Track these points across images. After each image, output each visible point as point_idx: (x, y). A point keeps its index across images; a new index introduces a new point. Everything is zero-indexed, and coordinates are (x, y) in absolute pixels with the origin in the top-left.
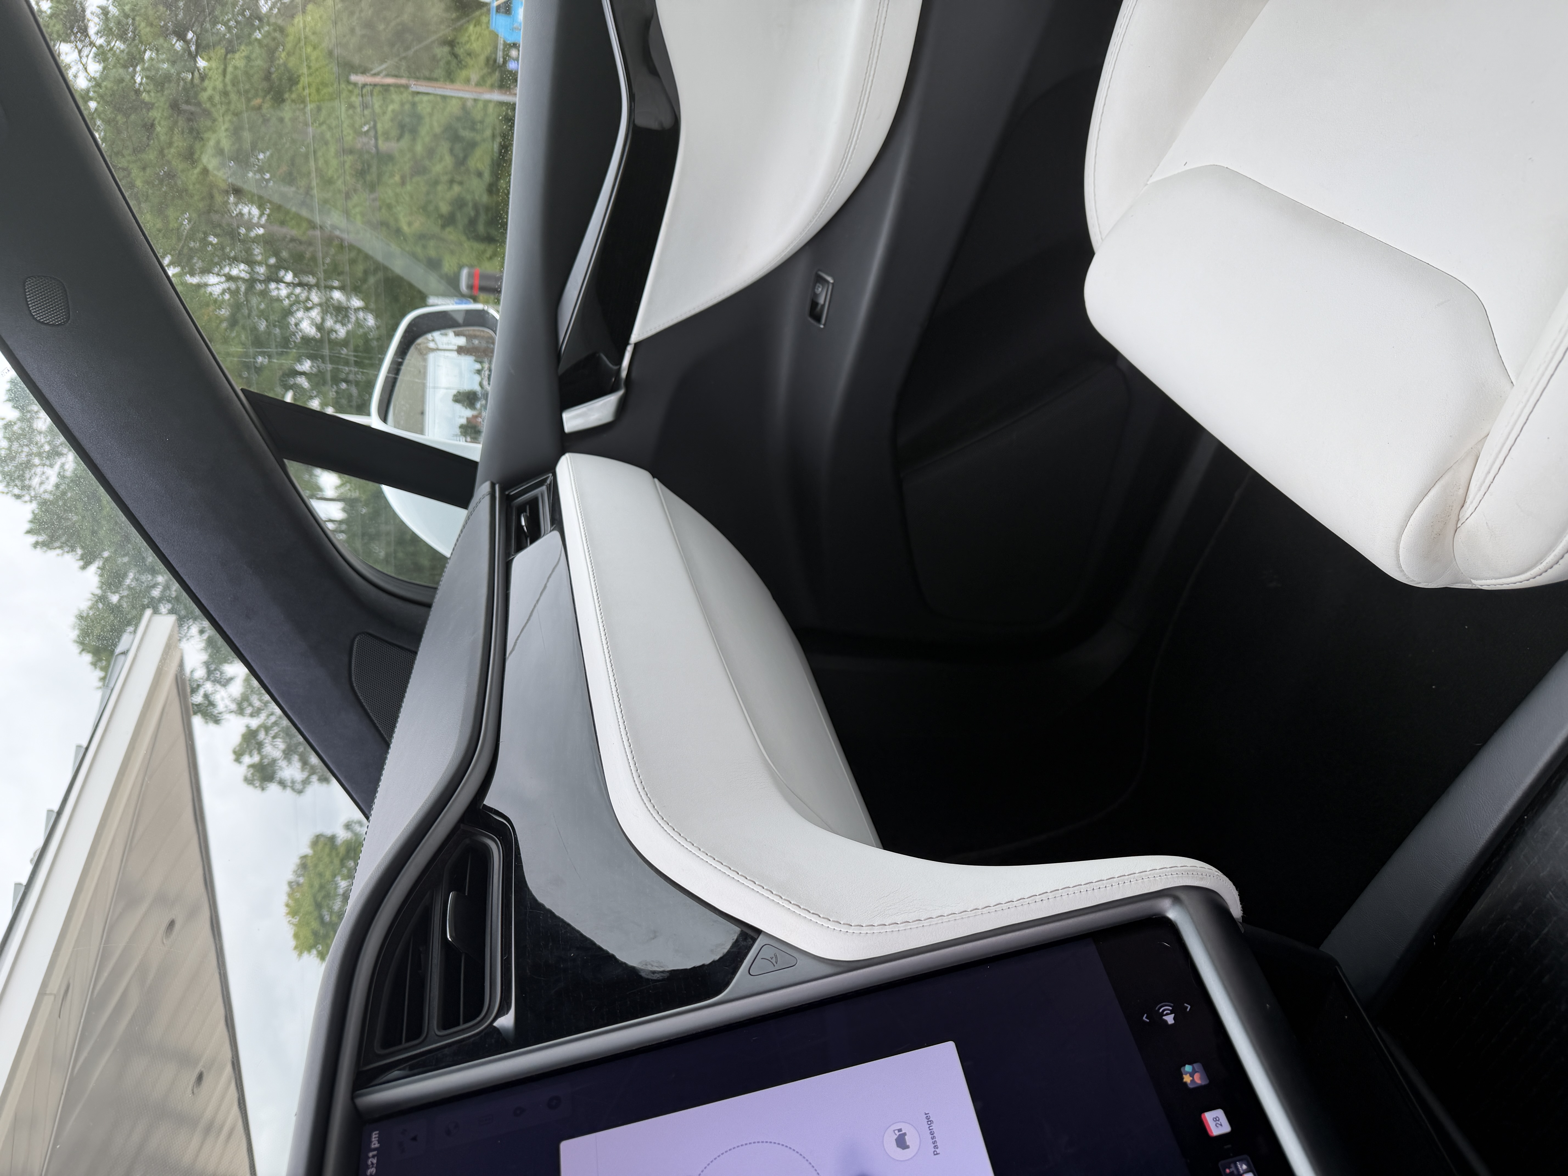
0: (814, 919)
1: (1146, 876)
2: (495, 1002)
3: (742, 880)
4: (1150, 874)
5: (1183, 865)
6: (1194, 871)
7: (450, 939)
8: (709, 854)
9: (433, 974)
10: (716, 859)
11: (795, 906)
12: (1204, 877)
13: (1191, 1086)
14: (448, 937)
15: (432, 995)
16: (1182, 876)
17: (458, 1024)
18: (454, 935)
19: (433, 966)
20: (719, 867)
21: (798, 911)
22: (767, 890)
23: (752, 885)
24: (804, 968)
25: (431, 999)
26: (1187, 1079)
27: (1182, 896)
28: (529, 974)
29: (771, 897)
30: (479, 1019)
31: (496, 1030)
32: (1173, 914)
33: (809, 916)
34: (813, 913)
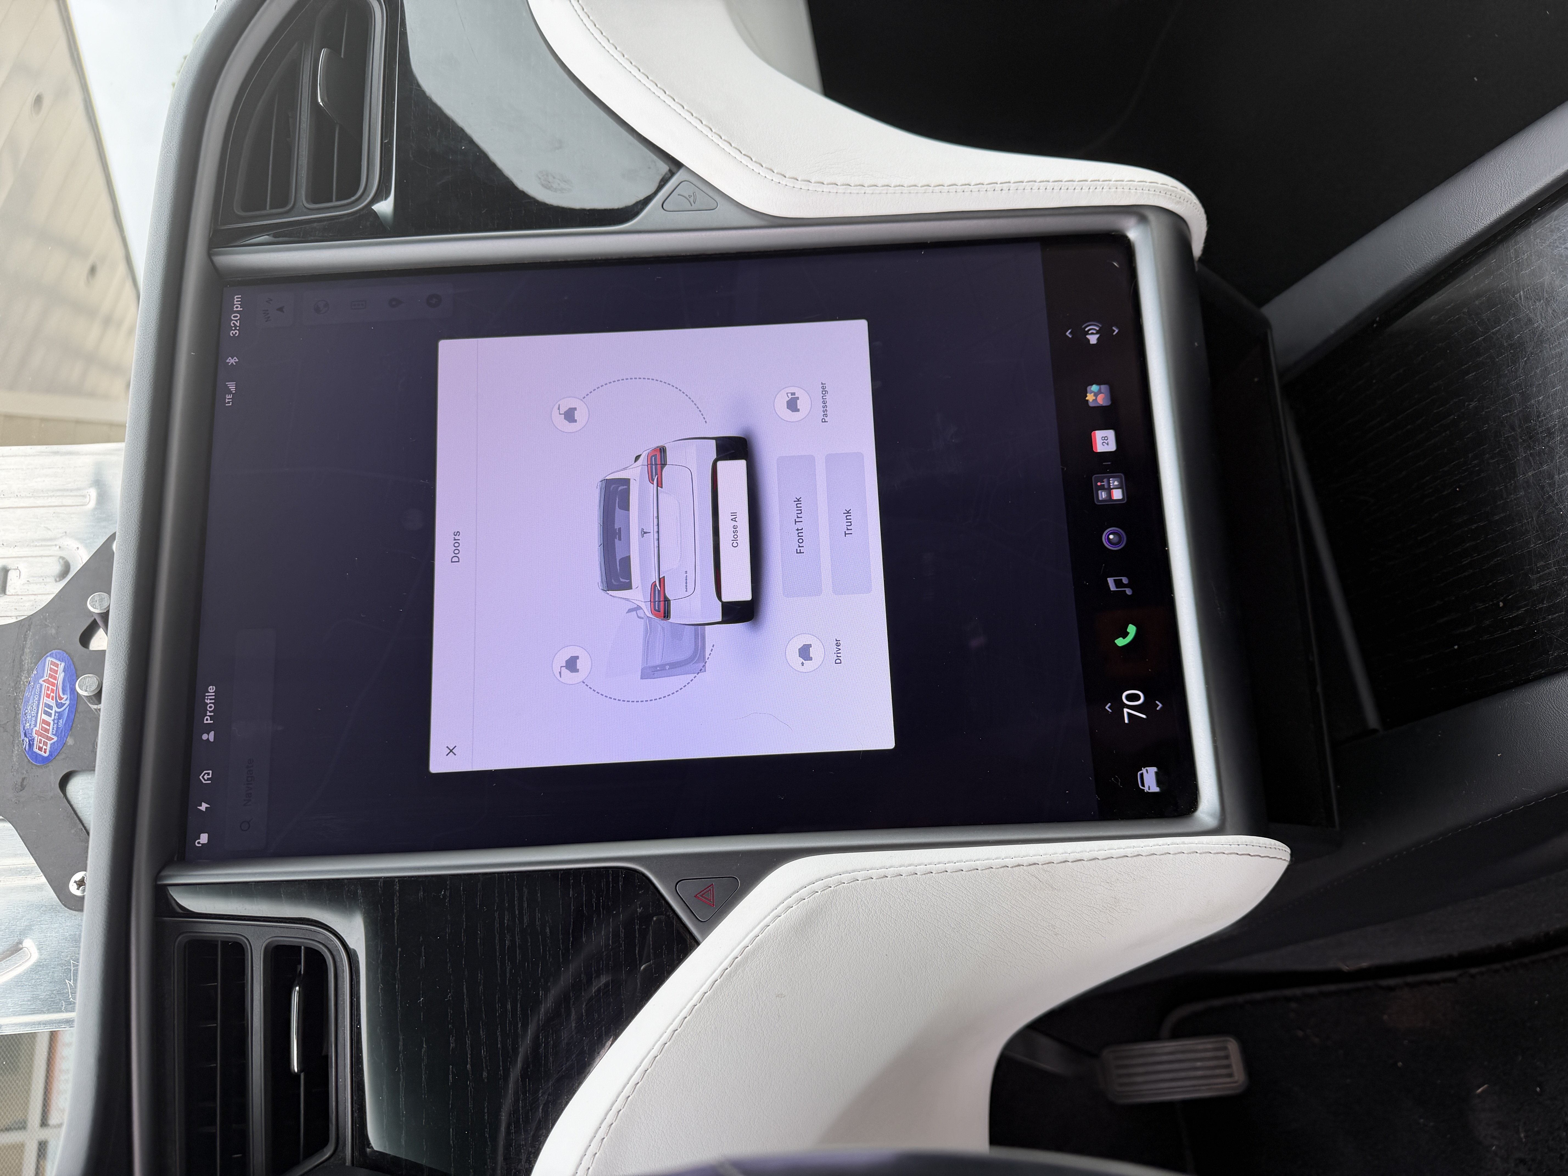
0: (745, 161)
1: (1121, 185)
2: (373, 184)
3: (669, 101)
4: (1126, 185)
5: (1164, 183)
6: (1173, 191)
7: (321, 104)
8: (633, 64)
9: (301, 140)
10: (641, 70)
11: (726, 143)
12: (1180, 202)
13: (1091, 405)
14: (319, 100)
15: (300, 162)
16: (1159, 195)
17: (331, 201)
18: (326, 99)
19: (301, 130)
20: (644, 80)
21: (728, 148)
22: (696, 118)
23: (679, 109)
24: (724, 214)
25: (299, 167)
26: (1090, 397)
27: (1151, 216)
28: (413, 159)
29: (700, 126)
30: (353, 198)
31: (375, 213)
32: (1134, 234)
33: (739, 157)
34: (744, 155)
